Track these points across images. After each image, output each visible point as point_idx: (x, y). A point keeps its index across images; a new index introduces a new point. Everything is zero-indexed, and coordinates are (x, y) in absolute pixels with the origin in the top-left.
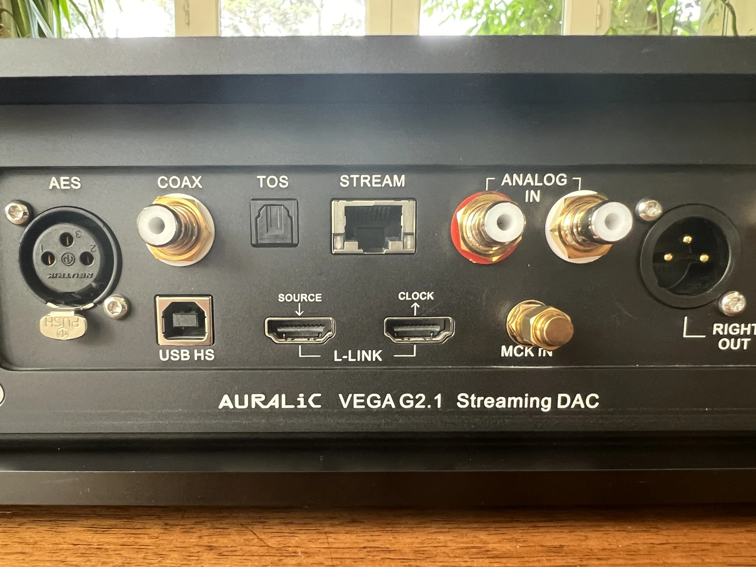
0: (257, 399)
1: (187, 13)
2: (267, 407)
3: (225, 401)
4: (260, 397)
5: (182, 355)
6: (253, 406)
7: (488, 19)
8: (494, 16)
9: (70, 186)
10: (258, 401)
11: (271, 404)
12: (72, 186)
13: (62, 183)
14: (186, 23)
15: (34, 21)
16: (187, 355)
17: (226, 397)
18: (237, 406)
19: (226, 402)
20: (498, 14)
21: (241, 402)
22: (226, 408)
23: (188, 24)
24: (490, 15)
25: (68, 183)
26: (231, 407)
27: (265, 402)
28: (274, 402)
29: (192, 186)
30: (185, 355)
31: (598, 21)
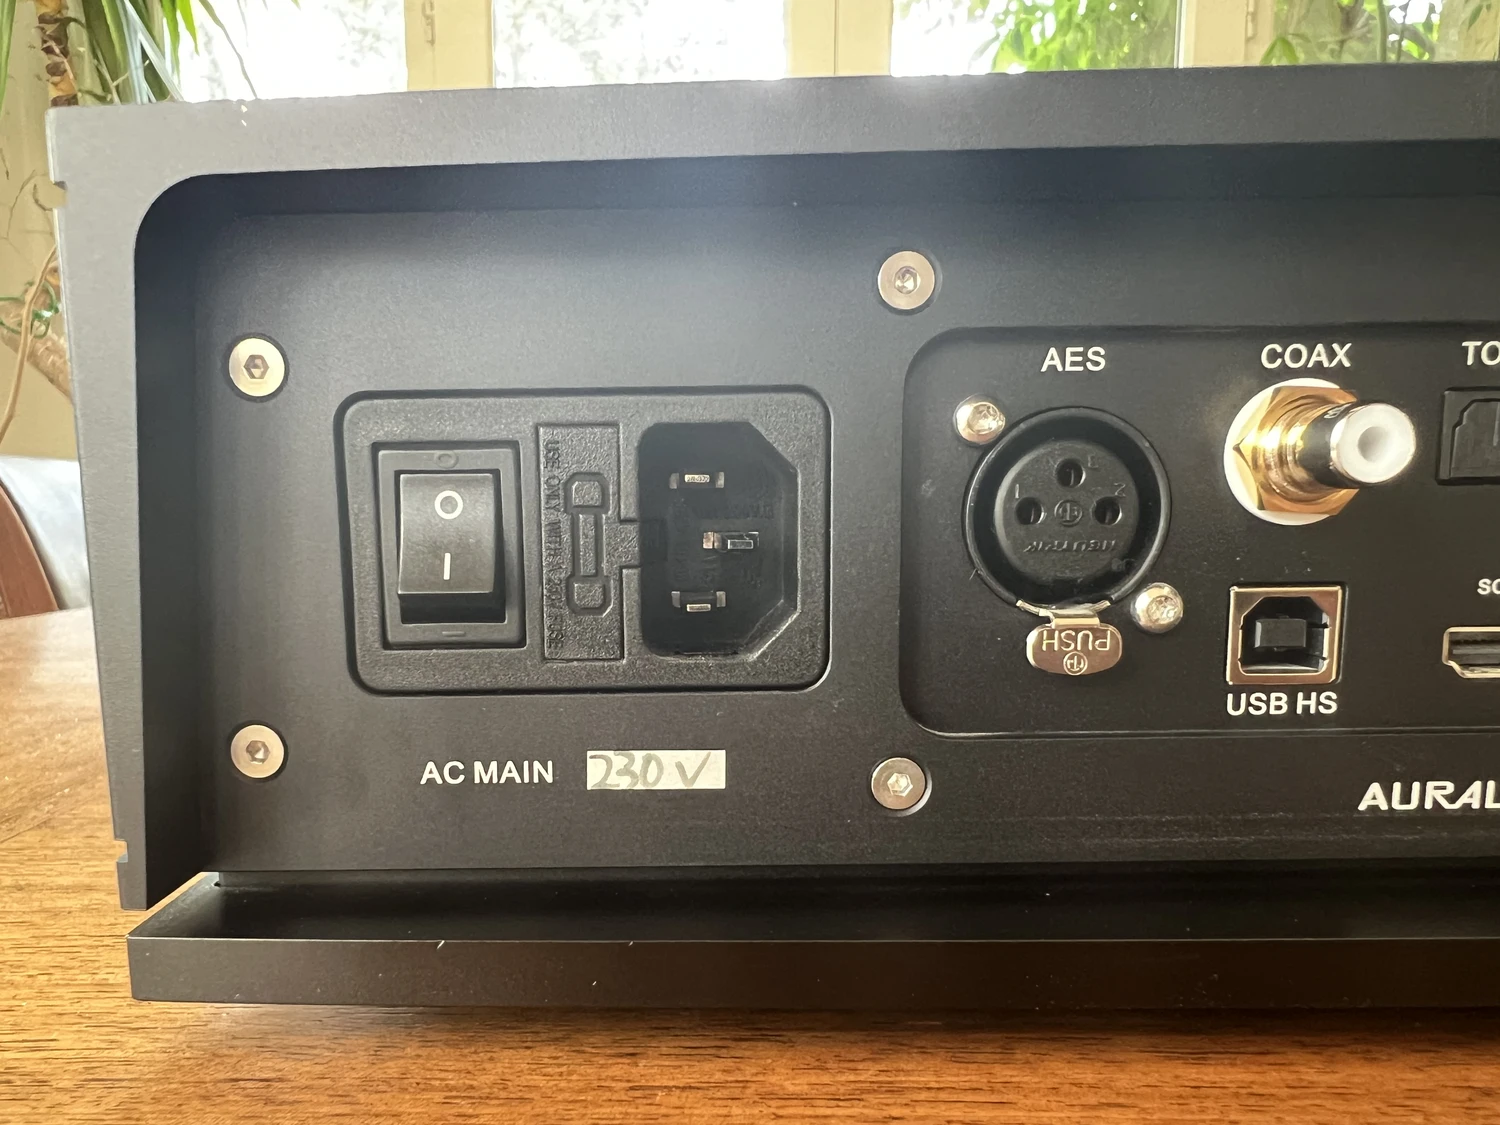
0: (1437, 793)
1: (430, 21)
2: (1457, 805)
3: (1374, 796)
4: (1444, 788)
5: (1273, 703)
6: (1428, 805)
7: (1018, 25)
8: (1030, 17)
9: (1085, 367)
10: (1439, 796)
11: (1464, 799)
12: (1089, 365)
13: (1069, 359)
14: (428, 41)
15: (134, 41)
16: (1283, 703)
17: (1375, 788)
18: (1396, 805)
19: (1374, 798)
20: (1039, 14)
21: (1406, 798)
22: (1374, 809)
23: (432, 42)
24: (1023, 16)
25: (1080, 359)
26: (1384, 806)
27: (1452, 799)
28: (1471, 796)
29: (1331, 361)
30: (1278, 703)
31: (1250, 25)
